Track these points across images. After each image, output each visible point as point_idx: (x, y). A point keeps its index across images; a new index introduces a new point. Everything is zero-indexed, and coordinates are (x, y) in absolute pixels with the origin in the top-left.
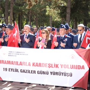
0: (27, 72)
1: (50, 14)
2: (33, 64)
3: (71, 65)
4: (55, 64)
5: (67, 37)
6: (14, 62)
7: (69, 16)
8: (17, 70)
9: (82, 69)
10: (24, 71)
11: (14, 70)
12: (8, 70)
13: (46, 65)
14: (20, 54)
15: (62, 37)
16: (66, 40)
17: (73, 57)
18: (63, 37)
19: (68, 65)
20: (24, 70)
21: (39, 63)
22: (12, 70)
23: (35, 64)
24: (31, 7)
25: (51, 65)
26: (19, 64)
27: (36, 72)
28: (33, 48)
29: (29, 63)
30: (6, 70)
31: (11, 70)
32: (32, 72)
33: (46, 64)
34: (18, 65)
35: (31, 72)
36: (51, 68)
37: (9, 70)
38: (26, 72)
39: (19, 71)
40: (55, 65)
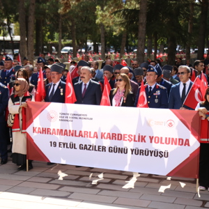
0: (91, 148)
1: (104, 22)
2: (102, 136)
3: (166, 138)
4: (141, 135)
5: (159, 89)
6: (70, 131)
7: (144, 29)
8: (73, 146)
9: (185, 145)
10: (85, 148)
11: (68, 146)
12: (58, 145)
13: (124, 137)
14: (78, 117)
15: (151, 88)
16: (158, 93)
17: (171, 124)
18: (153, 87)
19: (161, 138)
20: (86, 145)
21: (113, 134)
22: (64, 145)
23: (106, 136)
24: (68, 11)
25: (133, 138)
26: (77, 134)
27: (107, 149)
28: (99, 104)
29: (96, 133)
30: (55, 146)
31: (62, 146)
32: (99, 148)
33: (124, 135)
34: (75, 136)
35: (97, 149)
36: (133, 142)
37: (60, 145)
38: (89, 149)
39: (77, 146)
40: (139, 136)
